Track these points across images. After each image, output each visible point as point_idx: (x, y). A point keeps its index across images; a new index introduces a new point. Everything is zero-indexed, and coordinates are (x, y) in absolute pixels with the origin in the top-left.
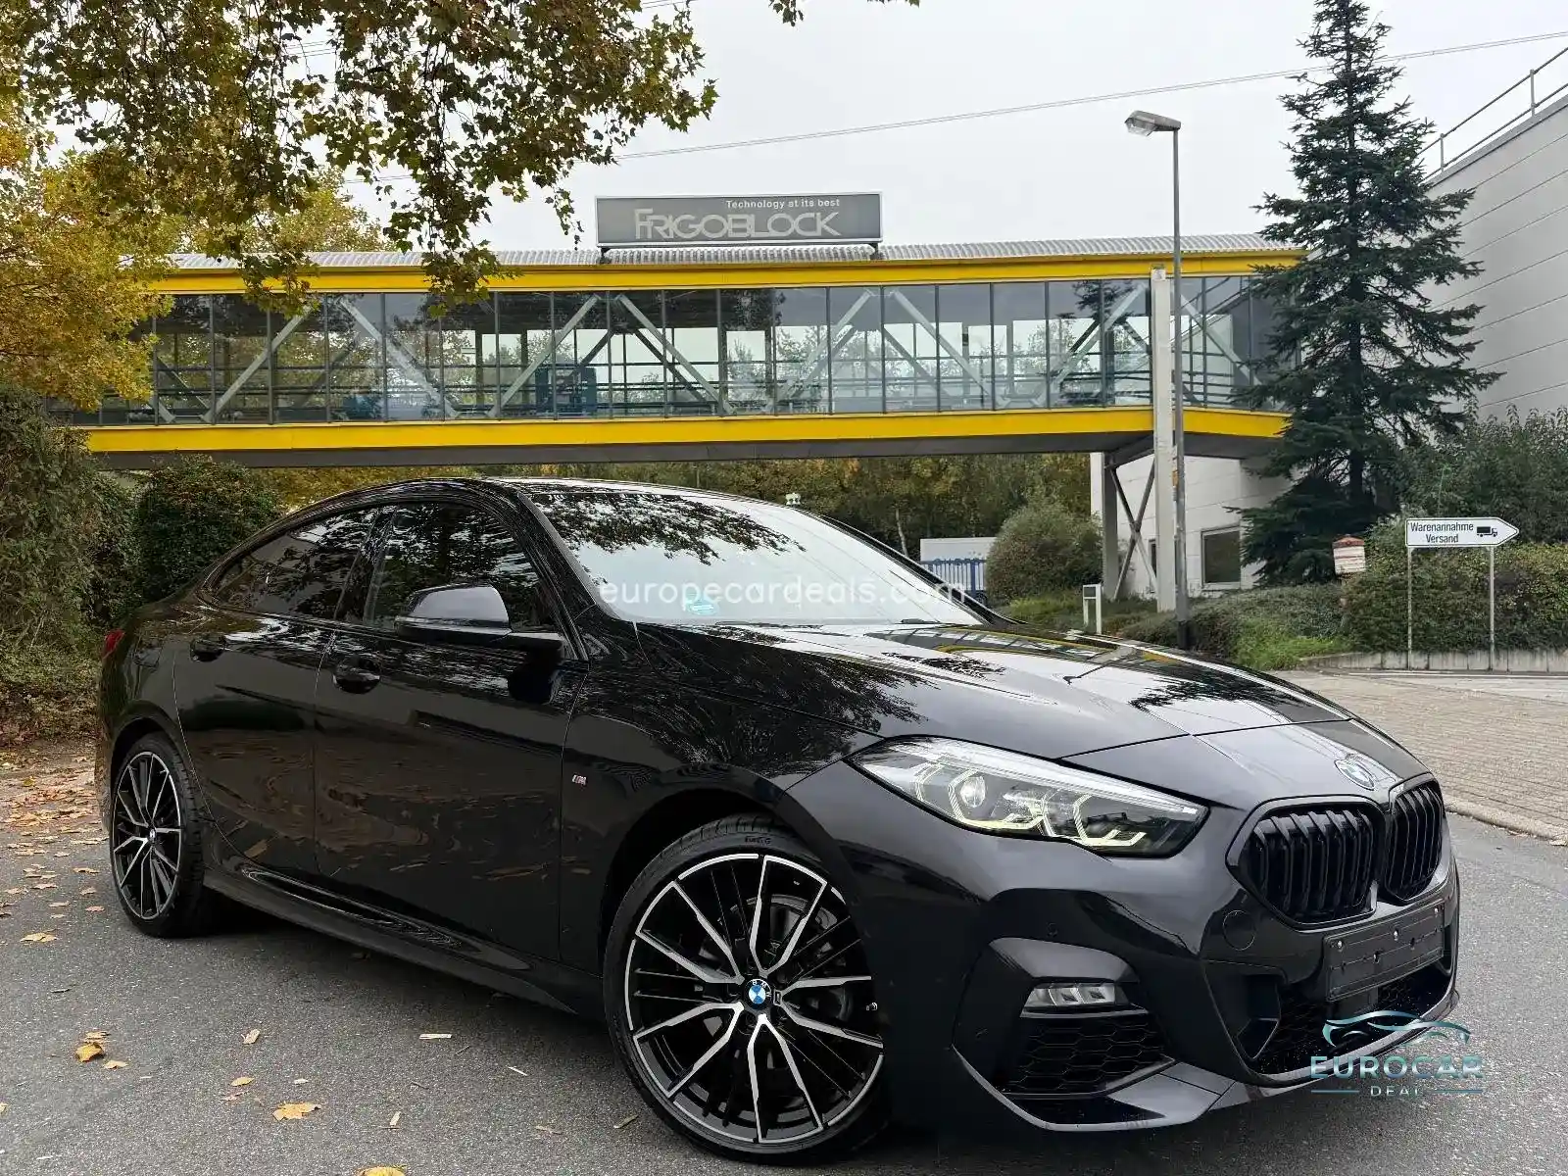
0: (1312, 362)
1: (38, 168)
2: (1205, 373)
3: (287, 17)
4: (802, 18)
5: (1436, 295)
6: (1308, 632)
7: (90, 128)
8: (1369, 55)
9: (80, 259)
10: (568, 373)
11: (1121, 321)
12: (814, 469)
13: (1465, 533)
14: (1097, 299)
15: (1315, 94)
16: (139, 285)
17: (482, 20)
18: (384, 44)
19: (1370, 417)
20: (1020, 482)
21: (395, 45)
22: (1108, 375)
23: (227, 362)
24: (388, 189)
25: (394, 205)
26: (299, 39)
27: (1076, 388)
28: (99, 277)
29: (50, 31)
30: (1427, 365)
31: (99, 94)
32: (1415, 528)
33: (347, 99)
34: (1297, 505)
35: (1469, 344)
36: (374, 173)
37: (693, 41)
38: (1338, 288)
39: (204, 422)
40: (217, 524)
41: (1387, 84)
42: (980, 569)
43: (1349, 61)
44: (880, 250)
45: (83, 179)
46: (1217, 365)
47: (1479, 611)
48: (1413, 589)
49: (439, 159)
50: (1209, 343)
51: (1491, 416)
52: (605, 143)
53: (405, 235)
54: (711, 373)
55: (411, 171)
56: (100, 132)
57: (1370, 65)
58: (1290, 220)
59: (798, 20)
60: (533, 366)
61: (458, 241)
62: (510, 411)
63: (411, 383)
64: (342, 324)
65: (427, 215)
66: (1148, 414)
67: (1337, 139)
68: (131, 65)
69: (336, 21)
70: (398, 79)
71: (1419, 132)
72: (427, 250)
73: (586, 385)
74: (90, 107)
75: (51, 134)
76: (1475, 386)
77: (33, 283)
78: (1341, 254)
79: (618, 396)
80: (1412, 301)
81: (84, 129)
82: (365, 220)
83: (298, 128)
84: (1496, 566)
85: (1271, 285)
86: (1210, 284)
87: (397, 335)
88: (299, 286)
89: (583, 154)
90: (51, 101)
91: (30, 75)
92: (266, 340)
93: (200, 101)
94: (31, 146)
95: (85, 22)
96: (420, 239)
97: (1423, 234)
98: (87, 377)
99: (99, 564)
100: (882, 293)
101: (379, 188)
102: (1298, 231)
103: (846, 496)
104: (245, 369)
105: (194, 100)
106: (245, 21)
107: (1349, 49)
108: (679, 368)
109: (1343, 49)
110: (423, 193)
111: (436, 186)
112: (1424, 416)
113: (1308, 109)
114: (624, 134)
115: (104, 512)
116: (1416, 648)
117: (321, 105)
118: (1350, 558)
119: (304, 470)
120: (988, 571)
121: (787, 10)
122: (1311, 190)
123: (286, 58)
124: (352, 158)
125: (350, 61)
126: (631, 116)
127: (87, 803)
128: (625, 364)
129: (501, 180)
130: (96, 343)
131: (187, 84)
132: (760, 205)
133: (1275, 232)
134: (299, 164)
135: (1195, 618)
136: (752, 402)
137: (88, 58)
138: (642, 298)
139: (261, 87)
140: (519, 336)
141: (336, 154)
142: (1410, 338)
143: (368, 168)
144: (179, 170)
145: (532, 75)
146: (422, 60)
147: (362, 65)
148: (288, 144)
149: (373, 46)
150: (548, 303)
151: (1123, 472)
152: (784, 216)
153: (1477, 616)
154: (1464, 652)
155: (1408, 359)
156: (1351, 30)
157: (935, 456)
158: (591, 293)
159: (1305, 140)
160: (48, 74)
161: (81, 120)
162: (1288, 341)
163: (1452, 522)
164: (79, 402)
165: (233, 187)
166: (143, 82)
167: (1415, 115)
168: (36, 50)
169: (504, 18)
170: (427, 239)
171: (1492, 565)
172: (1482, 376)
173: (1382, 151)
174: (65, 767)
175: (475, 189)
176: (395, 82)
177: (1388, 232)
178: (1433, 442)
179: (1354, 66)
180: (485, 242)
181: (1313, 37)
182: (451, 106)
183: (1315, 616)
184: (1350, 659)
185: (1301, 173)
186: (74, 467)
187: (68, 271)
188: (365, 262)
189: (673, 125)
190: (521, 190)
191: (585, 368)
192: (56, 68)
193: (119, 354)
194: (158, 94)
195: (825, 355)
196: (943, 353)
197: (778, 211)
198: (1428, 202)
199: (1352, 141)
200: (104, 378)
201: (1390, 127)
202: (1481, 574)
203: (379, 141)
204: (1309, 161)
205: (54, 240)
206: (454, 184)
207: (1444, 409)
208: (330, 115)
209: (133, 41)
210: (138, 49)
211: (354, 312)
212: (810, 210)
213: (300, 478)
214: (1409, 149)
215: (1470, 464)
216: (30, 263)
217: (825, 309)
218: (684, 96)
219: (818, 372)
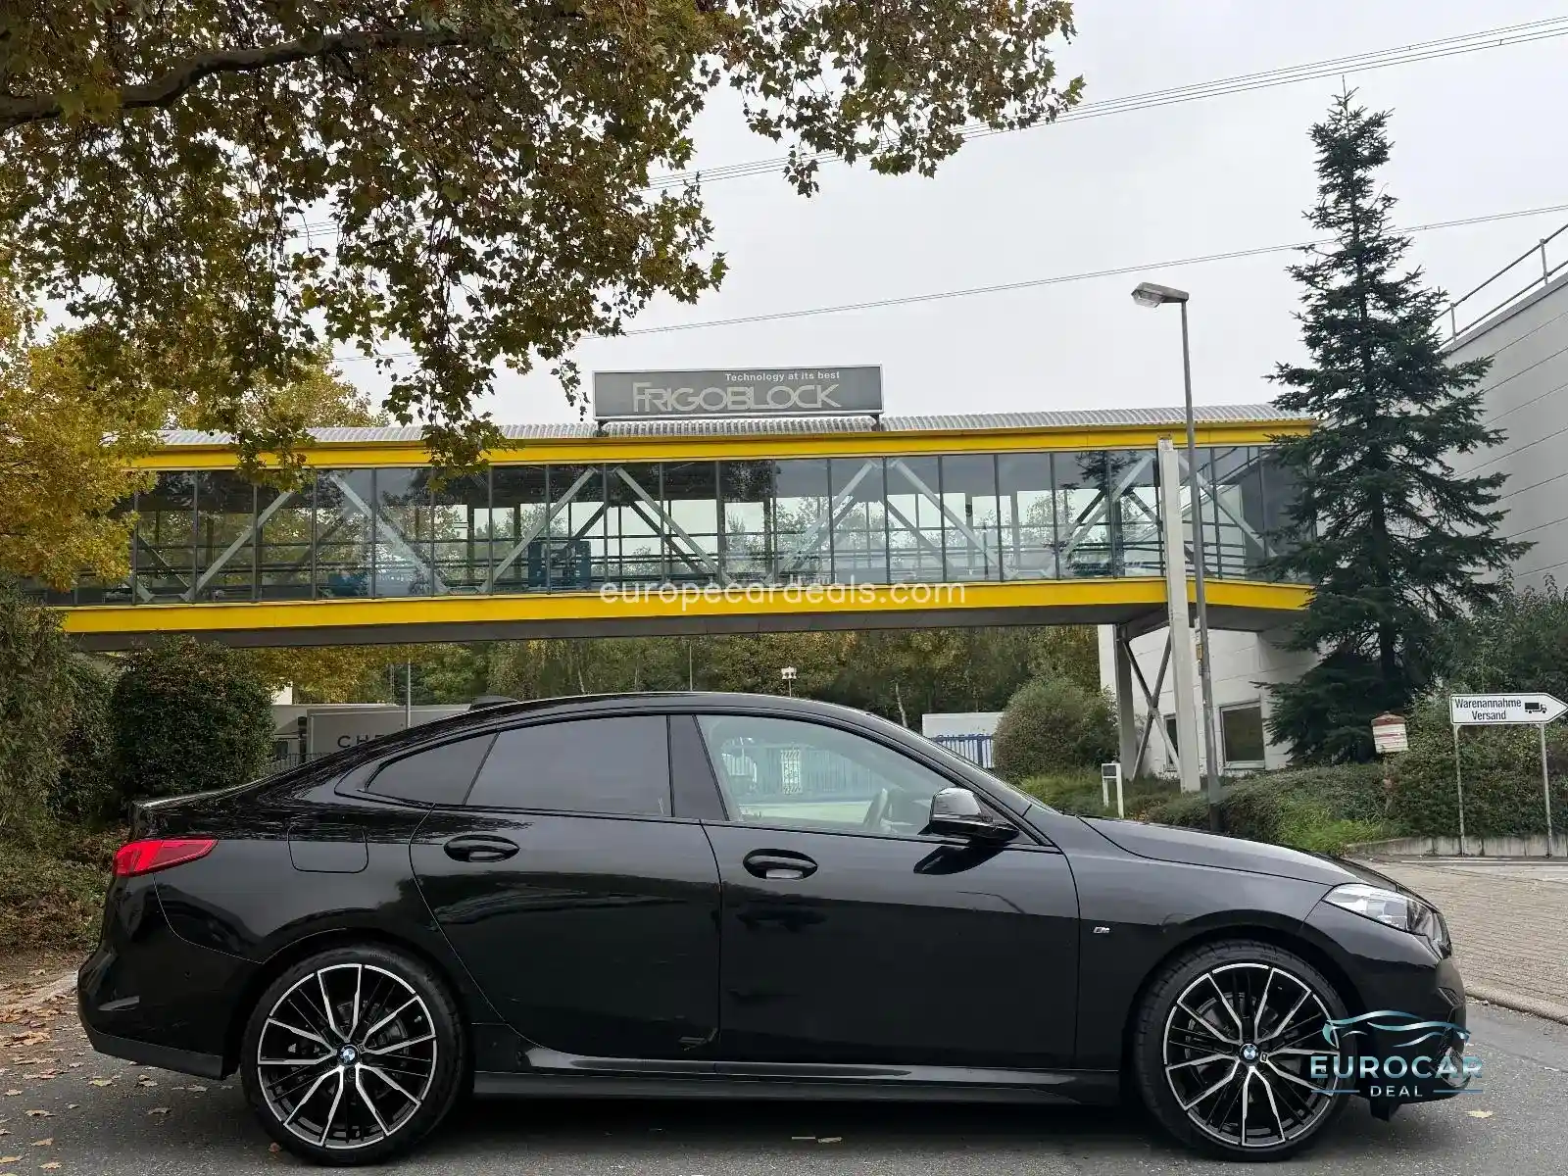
0: (1333, 532)
1: (25, 344)
2: (1218, 544)
3: (289, 190)
4: (817, 190)
5: (1459, 464)
6: (1351, 816)
7: (81, 301)
8: (1377, 226)
9: (64, 437)
10: (562, 546)
11: (1128, 491)
12: (810, 642)
13: (1512, 709)
14: (1101, 470)
15: (1323, 265)
16: (123, 462)
17: (490, 195)
18: (388, 218)
19: (1397, 588)
20: (1022, 656)
21: (399, 219)
22: (1117, 545)
23: (210, 537)
24: (388, 362)
25: (394, 377)
26: (301, 212)
27: (1084, 559)
28: (82, 454)
29: (45, 206)
30: (1454, 535)
31: (92, 269)
32: (1460, 704)
33: (347, 273)
34: (1329, 679)
35: (1497, 513)
36: (375, 346)
37: (702, 215)
38: (1358, 456)
39: (183, 601)
40: (197, 710)
41: (1396, 255)
42: (988, 747)
43: (1356, 232)
44: (881, 422)
45: (71, 354)
46: (1231, 536)
47: (1532, 792)
48: (1462, 769)
49: (443, 330)
50: (1221, 513)
51: (1528, 587)
52: (613, 315)
53: (405, 407)
54: (710, 545)
55: (414, 344)
56: (91, 307)
57: (1379, 236)
58: (1304, 389)
59: (814, 191)
60: (526, 540)
61: (460, 413)
62: (503, 586)
63: (398, 559)
64: (330, 498)
65: (428, 388)
66: (1161, 585)
67: (1348, 309)
68: (127, 239)
69: (339, 195)
70: (401, 253)
71: (1432, 301)
72: (428, 423)
73: (579, 558)
74: (83, 282)
75: (40, 311)
76: (1506, 556)
77: (14, 460)
78: (1358, 423)
79: (614, 569)
80: (1435, 469)
81: (75, 302)
82: (354, 395)
83: (296, 302)
84: (1547, 745)
85: (1288, 454)
86: (1218, 453)
87: (388, 510)
88: (295, 461)
89: (590, 327)
90: (43, 276)
91: (24, 250)
92: (253, 515)
93: (196, 274)
94: (19, 323)
95: (82, 198)
96: (421, 412)
97: (1442, 402)
98: (64, 556)
99: (68, 752)
100: (884, 465)
101: (379, 361)
102: (1312, 400)
103: (842, 669)
104: (229, 546)
105: (189, 274)
106: (244, 197)
107: (1355, 220)
108: (676, 541)
109: (1350, 220)
110: (425, 366)
111: (439, 359)
112: (1454, 586)
113: (1317, 280)
114: (632, 306)
115: (76, 697)
116: (1467, 834)
117: (321, 279)
118: (1391, 736)
119: (285, 649)
120: (995, 748)
121: (802, 182)
122: (1325, 360)
123: (286, 232)
124: (353, 331)
125: (353, 234)
126: (639, 289)
127: (44, 1026)
128: (620, 537)
129: (506, 351)
130: (76, 520)
131: (183, 258)
132: (759, 378)
133: (1288, 402)
134: (299, 336)
135: (1228, 800)
136: (747, 575)
137: (83, 232)
138: (639, 470)
139: (258, 261)
140: (513, 509)
141: (336, 326)
142: (1435, 508)
143: (368, 341)
144: (171, 344)
145: (538, 249)
146: (427, 233)
147: (365, 238)
148: (287, 317)
149: (376, 220)
150: (543, 477)
151: (1136, 644)
152: (784, 388)
153: (1531, 798)
154: (1521, 837)
155: (1436, 530)
156: (1357, 202)
157: (936, 629)
158: (585, 467)
159: (1315, 310)
160: (41, 249)
161: (73, 294)
162: (1306, 512)
163: (1498, 698)
164: (54, 582)
165: (227, 361)
166: (137, 256)
167: (1426, 284)
168: (31, 224)
169: (512, 193)
170: (427, 411)
171: (1544, 743)
172: (1513, 545)
173: (1395, 320)
174: (21, 981)
175: (478, 362)
176: (398, 256)
177: (1405, 400)
178: (1469, 615)
179: (1362, 237)
180: (488, 414)
181: (1319, 209)
182: (456, 280)
183: (1358, 798)
184: (1400, 845)
185: (1312, 343)
186: (48, 649)
187: (51, 447)
188: (357, 438)
189: (681, 297)
190: (525, 362)
191: (579, 542)
192: (50, 242)
193: (98, 532)
194: (153, 268)
195: (825, 525)
196: (948, 523)
197: (779, 384)
198: (1445, 370)
199: (1364, 311)
200: (82, 556)
201: (1403, 296)
202: (1531, 753)
203: (381, 314)
204: (1321, 330)
205: (38, 416)
206: (457, 357)
207: (1476, 580)
208: (331, 288)
209: (131, 217)
210: (134, 224)
211: (344, 487)
212: (809, 382)
213: (280, 657)
214: (1423, 318)
215: (1510, 635)
216: (12, 440)
217: (826, 479)
218: (693, 269)
219: (818, 544)
